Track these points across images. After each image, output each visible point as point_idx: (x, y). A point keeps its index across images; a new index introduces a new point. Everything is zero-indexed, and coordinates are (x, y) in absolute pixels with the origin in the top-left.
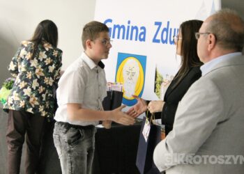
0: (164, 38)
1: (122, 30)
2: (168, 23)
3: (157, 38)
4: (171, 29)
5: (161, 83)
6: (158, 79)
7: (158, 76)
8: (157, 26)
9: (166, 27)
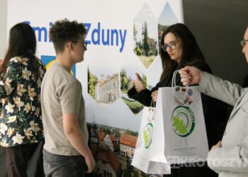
0: (96, 39)
1: (43, 32)
2: (99, 24)
4: (103, 31)
5: (95, 83)
6: (92, 80)
7: (91, 76)
9: (97, 28)
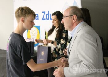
0: (47, 18)
2: (49, 12)
3: (44, 18)
4: (50, 14)
8: (44, 13)
9: (48, 13)
